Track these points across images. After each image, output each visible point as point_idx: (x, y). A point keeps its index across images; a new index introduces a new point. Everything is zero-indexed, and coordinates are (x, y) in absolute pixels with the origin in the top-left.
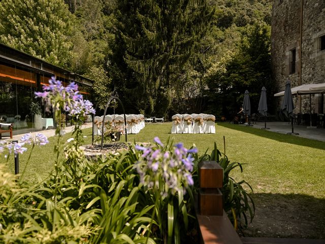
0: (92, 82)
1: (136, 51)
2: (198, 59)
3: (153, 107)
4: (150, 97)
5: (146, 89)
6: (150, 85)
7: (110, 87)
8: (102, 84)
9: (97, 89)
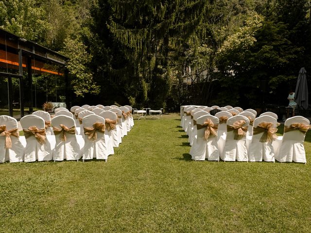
0: (66, 59)
1: (125, 18)
2: (207, 30)
3: (146, 93)
4: (143, 80)
5: (137, 69)
6: (143, 65)
7: (90, 67)
8: (80, 63)
9: (72, 68)
